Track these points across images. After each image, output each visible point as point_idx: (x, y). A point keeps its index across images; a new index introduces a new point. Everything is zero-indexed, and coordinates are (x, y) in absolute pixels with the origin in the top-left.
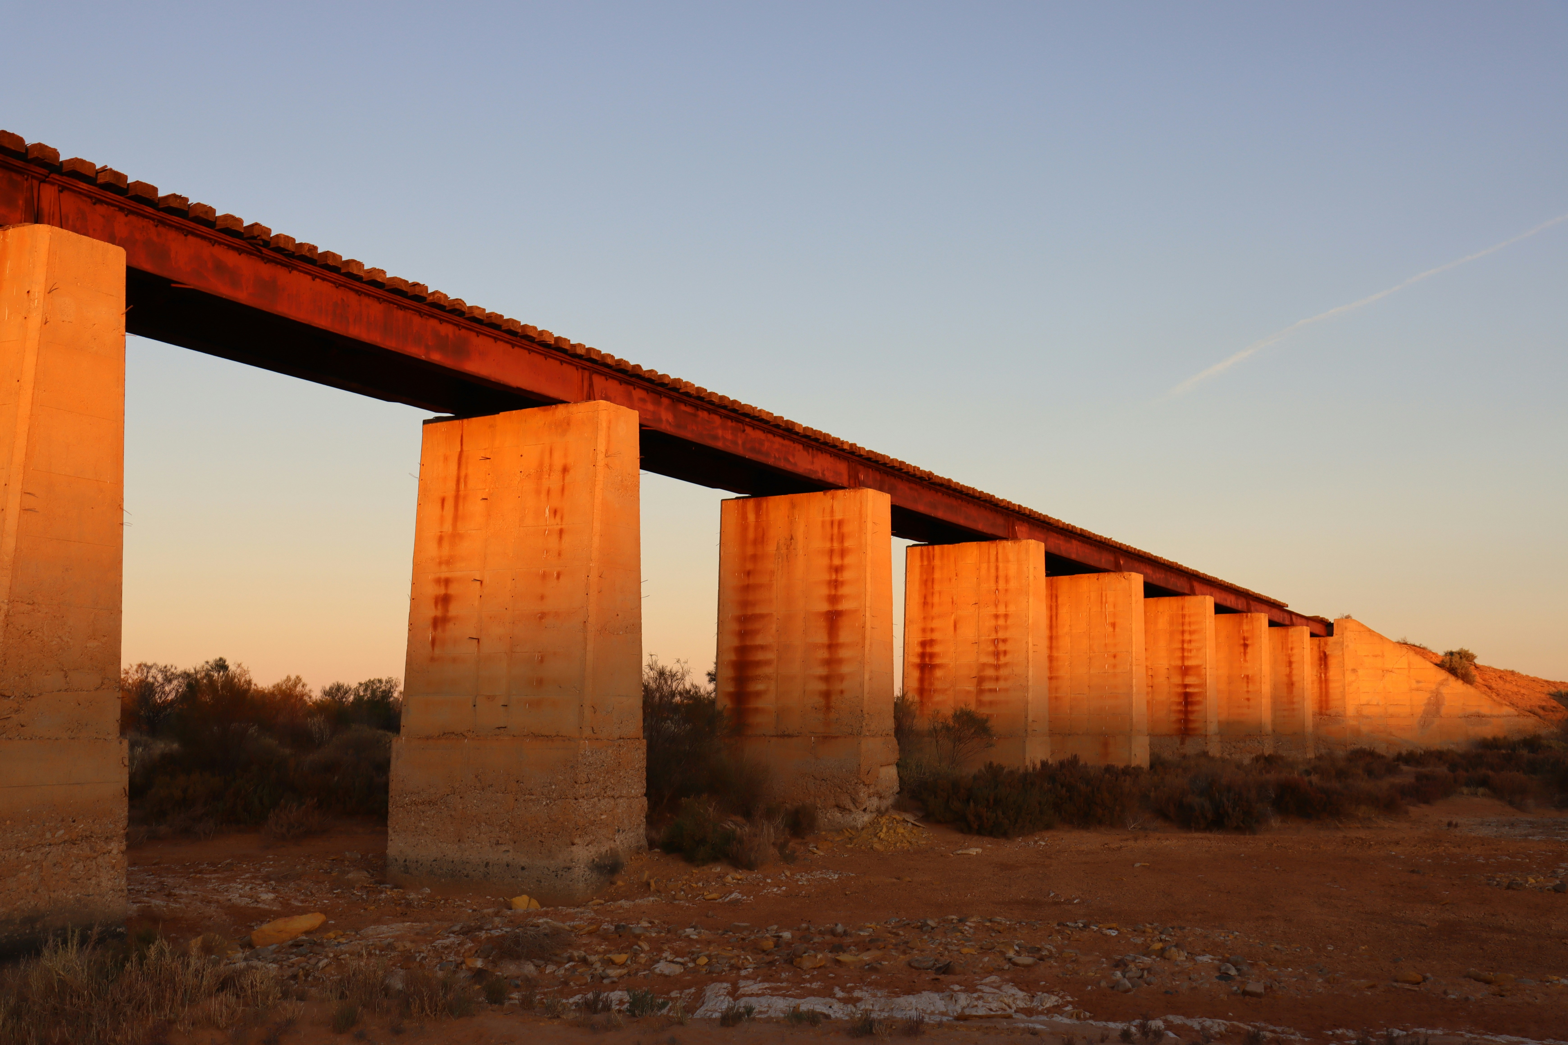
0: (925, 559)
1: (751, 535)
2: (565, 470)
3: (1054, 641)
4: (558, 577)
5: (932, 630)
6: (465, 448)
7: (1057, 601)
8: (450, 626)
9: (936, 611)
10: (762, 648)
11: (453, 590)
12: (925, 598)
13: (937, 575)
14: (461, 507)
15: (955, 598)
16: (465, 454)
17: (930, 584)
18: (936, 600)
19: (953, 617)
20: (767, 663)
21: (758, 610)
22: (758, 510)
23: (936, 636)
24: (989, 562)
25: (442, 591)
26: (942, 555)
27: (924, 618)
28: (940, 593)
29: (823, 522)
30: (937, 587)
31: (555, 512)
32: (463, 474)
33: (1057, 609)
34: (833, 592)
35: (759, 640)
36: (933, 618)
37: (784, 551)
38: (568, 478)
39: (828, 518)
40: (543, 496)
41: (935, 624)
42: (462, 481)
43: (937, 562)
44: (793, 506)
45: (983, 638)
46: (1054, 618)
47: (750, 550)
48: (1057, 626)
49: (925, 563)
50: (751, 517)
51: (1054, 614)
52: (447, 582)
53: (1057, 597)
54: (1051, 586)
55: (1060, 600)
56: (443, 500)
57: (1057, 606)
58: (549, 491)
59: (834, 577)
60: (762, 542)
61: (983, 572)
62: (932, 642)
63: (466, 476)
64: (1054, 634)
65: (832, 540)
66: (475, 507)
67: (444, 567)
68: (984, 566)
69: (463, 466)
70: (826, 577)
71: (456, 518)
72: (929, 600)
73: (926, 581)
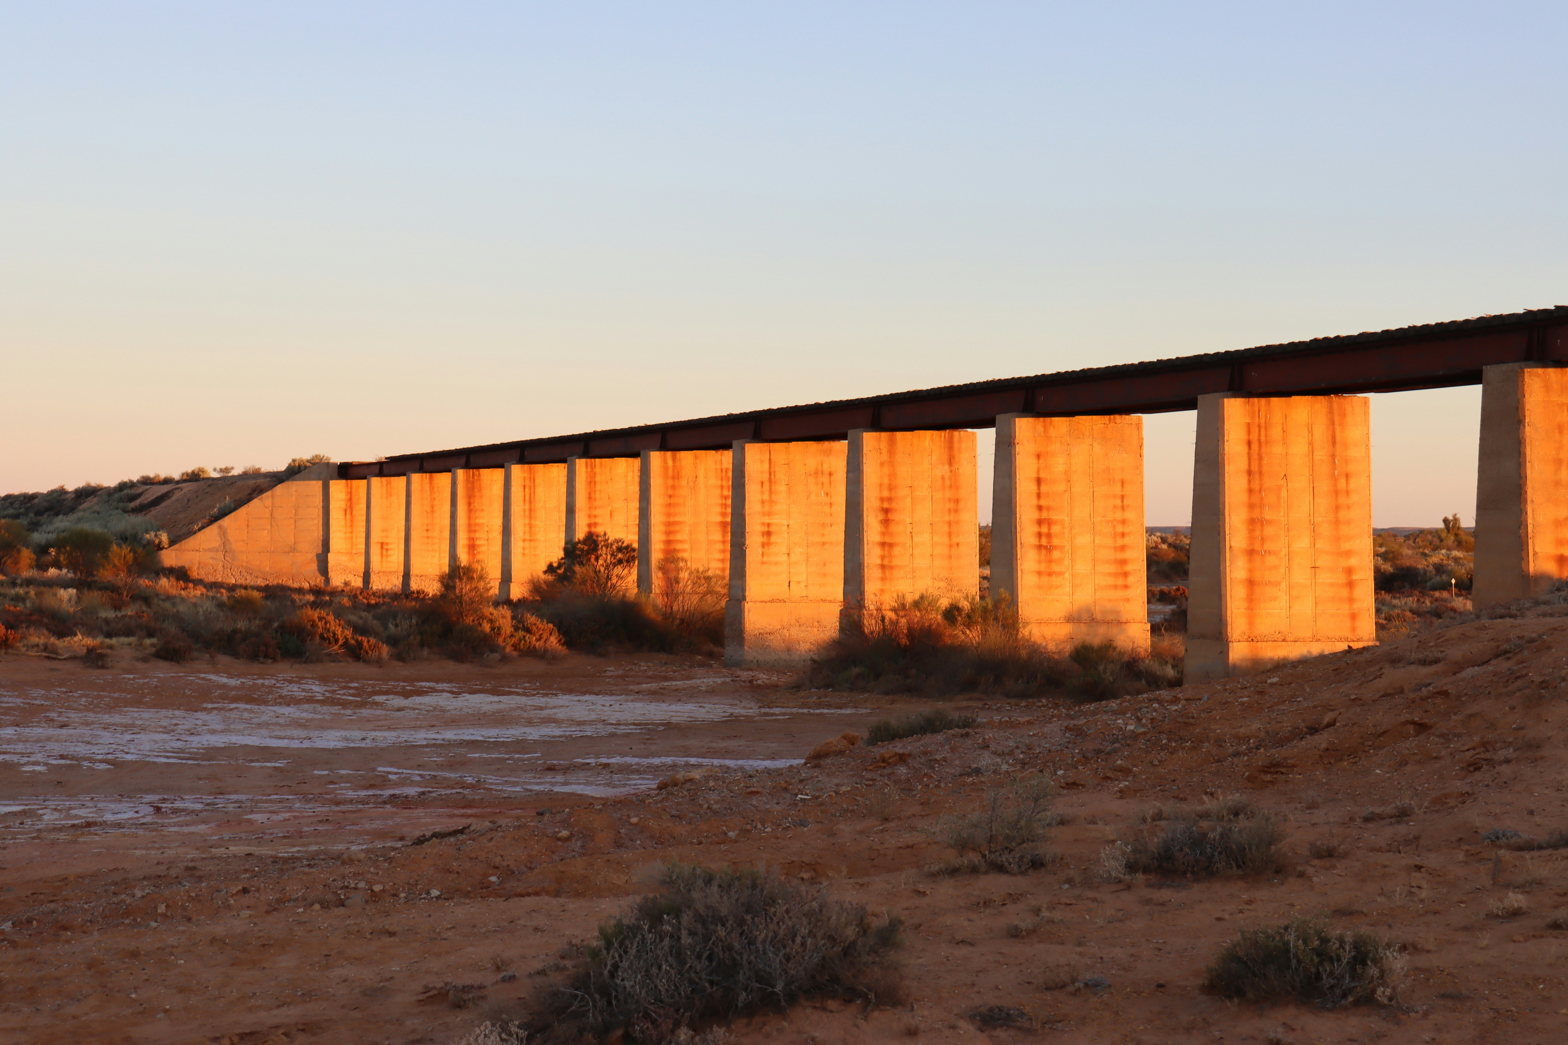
0: (589, 467)
1: (670, 472)
2: (830, 474)
3: (533, 513)
4: (831, 526)
5: (595, 516)
6: (772, 457)
7: (534, 483)
8: (772, 547)
9: (597, 503)
10: (681, 542)
11: (772, 529)
12: (590, 494)
13: (598, 479)
14: (773, 487)
15: (611, 495)
16: (772, 460)
17: (593, 484)
18: (598, 495)
19: (609, 508)
20: (684, 550)
21: (677, 519)
22: (674, 459)
23: (598, 520)
24: (633, 472)
25: (766, 529)
26: (601, 465)
27: (590, 508)
28: (600, 491)
29: (716, 469)
30: (598, 487)
31: (827, 494)
32: (772, 470)
33: (534, 489)
34: (724, 511)
35: (678, 537)
36: (595, 508)
37: (691, 484)
38: (832, 478)
39: (718, 467)
40: (820, 486)
41: (597, 512)
42: (772, 474)
43: (597, 470)
44: (696, 457)
45: (630, 523)
46: (532, 495)
47: (670, 483)
48: (534, 502)
49: (589, 470)
50: (670, 462)
51: (532, 492)
52: (769, 525)
53: (534, 480)
54: (530, 471)
55: (537, 481)
56: (762, 483)
57: (534, 486)
58: (823, 484)
59: (724, 502)
60: (678, 478)
61: (630, 478)
62: (595, 524)
63: (774, 472)
64: (533, 507)
65: (722, 479)
66: (781, 488)
67: (766, 517)
68: (630, 474)
69: (772, 467)
70: (719, 501)
71: (771, 492)
72: (593, 495)
73: (590, 482)
